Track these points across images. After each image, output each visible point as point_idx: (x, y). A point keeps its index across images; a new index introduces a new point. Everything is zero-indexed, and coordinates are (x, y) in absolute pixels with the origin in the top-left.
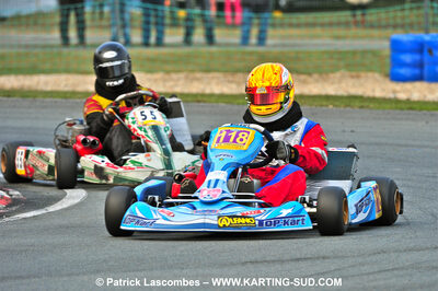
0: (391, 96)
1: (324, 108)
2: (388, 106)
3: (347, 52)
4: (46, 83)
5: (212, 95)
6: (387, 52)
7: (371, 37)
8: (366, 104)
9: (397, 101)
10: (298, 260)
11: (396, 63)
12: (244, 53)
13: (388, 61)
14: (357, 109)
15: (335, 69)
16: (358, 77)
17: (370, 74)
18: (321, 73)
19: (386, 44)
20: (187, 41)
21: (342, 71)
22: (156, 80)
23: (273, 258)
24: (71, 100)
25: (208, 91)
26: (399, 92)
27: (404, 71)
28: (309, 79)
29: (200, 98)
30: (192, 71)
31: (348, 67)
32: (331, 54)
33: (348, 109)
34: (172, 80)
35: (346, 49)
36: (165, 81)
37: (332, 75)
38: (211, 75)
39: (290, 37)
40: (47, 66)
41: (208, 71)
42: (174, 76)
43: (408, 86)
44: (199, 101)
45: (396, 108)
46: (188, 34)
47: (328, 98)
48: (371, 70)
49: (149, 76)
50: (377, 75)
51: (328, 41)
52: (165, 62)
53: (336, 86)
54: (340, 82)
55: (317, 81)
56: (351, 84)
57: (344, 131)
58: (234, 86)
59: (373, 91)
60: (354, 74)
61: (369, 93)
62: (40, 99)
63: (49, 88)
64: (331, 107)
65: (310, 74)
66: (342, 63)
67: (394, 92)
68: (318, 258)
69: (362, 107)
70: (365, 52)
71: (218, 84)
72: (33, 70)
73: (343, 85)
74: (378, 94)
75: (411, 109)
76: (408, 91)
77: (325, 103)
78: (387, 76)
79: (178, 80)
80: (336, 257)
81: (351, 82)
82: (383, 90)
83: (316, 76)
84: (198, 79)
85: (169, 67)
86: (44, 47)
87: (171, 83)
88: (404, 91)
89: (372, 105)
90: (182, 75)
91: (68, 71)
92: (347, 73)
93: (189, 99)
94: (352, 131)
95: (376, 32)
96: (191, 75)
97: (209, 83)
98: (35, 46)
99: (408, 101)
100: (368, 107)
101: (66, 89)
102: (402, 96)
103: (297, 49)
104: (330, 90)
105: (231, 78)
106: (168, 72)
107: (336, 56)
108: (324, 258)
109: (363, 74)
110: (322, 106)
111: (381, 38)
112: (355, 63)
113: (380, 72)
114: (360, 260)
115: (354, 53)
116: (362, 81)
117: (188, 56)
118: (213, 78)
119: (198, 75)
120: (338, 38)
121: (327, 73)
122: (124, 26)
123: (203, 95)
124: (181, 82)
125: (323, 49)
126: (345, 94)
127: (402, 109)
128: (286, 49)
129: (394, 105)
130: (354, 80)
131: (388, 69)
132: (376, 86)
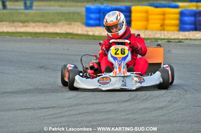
0: (86, 33)
1: (55, 39)
2: (84, 38)
3: (66, 13)
6: (84, 13)
7: (77, 6)
8: (74, 37)
9: (88, 36)
10: (42, 108)
11: (88, 18)
12: (18, 13)
13: (84, 17)
14: (70, 39)
15: (60, 20)
16: (70, 24)
17: (76, 23)
18: (53, 22)
19: (84, 9)
23: (30, 107)
26: (89, 31)
27: (91, 22)
28: (48, 25)
31: (66, 20)
32: (58, 14)
33: (66, 39)
37: (58, 24)
43: (94, 28)
45: (88, 39)
47: (57, 34)
48: (77, 21)
50: (79, 24)
54: (62, 26)
55: (52, 26)
56: (67, 28)
57: (64, 49)
59: (77, 31)
60: (68, 23)
61: (75, 32)
64: (58, 38)
65: (48, 23)
66: (63, 18)
67: (87, 31)
69: (72, 38)
70: (74, 13)
73: (64, 28)
74: (80, 32)
75: (95, 39)
76: (93, 31)
77: (55, 36)
78: (83, 24)
81: (67, 26)
82: (82, 30)
83: (51, 24)
88: (91, 31)
89: (77, 38)
94: (68, 49)
95: (79, 4)
99: (93, 36)
100: (75, 38)
102: (91, 33)
104: (58, 30)
105: (12, 25)
108: (54, 107)
109: (73, 23)
110: (54, 37)
111: (81, 6)
112: (69, 18)
113: (81, 22)
114: (70, 108)
115: (69, 13)
126: (64, 32)
127: (90, 39)
129: (87, 38)
130: (69, 26)
131: (84, 21)
132: (79, 29)
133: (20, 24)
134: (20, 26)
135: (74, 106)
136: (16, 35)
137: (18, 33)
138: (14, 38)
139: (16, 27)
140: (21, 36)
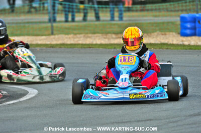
0: (181, 43)
2: (180, 48)
3: (160, 23)
5: (96, 44)
6: (179, 22)
7: (171, 16)
8: (169, 47)
9: (184, 45)
11: (183, 27)
12: (111, 24)
13: (179, 26)
14: (165, 50)
15: (154, 31)
16: (165, 34)
17: (171, 33)
18: (147, 33)
19: (179, 19)
20: (85, 19)
21: (158, 32)
22: (70, 38)
23: (126, 121)
25: (94, 43)
26: (185, 41)
27: (187, 31)
29: (91, 46)
30: (87, 33)
31: (161, 30)
32: (152, 24)
33: (161, 49)
34: (78, 38)
35: (159, 21)
36: (74, 38)
37: (153, 34)
38: (96, 35)
39: (133, 16)
40: (19, 32)
41: (94, 33)
42: (78, 36)
43: (189, 38)
44: (90, 48)
45: (184, 49)
46: (85, 16)
47: (151, 45)
48: (172, 32)
49: (67, 36)
50: (174, 33)
51: (151, 18)
52: (74, 29)
53: (155, 39)
54: (157, 37)
55: (146, 37)
56: (162, 38)
58: (107, 40)
59: (173, 41)
60: (163, 33)
61: (171, 42)
64: (152, 49)
66: (157, 28)
67: (182, 41)
69: (167, 49)
70: (168, 23)
71: (99, 39)
73: (158, 38)
74: (175, 42)
75: (190, 49)
76: (189, 41)
77: (150, 47)
78: (179, 34)
79: (81, 37)
80: (156, 119)
82: (177, 40)
84: (90, 37)
85: (76, 32)
86: (17, 23)
87: (77, 39)
88: (187, 41)
89: (172, 48)
90: (82, 35)
92: (160, 33)
93: (86, 47)
95: (173, 13)
96: (86, 35)
97: (95, 39)
98: (13, 23)
99: (189, 45)
100: (170, 49)
102: (186, 43)
103: (136, 22)
104: (152, 41)
105: (105, 37)
106: (75, 34)
107: (155, 25)
108: (151, 120)
109: (167, 33)
111: (176, 16)
112: (163, 28)
113: (176, 32)
115: (163, 23)
116: (167, 36)
117: (85, 26)
119: (90, 35)
120: (156, 16)
121: (151, 33)
122: (54, 13)
123: (92, 45)
124: (82, 39)
125: (149, 22)
126: (159, 43)
127: (186, 49)
128: (131, 22)
129: (182, 48)
130: (163, 36)
131: (179, 31)
132: (174, 39)
133: (114, 36)
134: (113, 38)
135: (172, 118)
136: (110, 47)
137: (111, 45)
138: (108, 50)
139: (109, 39)
140: (115, 48)
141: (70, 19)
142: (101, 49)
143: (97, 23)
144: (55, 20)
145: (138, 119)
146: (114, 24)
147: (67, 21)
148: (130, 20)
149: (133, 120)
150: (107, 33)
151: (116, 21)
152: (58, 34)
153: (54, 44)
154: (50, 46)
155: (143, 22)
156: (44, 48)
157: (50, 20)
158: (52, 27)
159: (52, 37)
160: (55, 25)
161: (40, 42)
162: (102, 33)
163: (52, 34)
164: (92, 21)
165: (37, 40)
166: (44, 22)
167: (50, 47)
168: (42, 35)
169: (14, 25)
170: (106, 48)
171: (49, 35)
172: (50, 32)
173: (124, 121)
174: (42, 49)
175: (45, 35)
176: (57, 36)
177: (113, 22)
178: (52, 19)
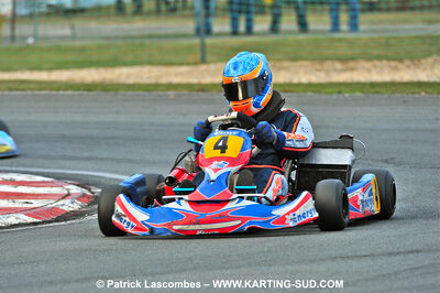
4: (128, 76)
5: (299, 85)
20: (274, 29)
21: (435, 56)
24: (154, 93)
25: (295, 80)
29: (287, 88)
30: (279, 60)
35: (437, 34)
38: (298, 64)
39: (381, 22)
40: (129, 58)
41: (295, 59)
46: (275, 22)
53: (428, 72)
58: (322, 74)
62: (121, 92)
63: (131, 81)
68: (412, 252)
71: (305, 73)
72: (115, 63)
84: (285, 68)
86: (125, 38)
91: (151, 63)
92: (439, 59)
96: (278, 65)
97: (296, 73)
98: (117, 38)
101: (149, 81)
103: (388, 35)
107: (428, 41)
117: (275, 44)
118: (300, 67)
119: (286, 64)
120: (430, 22)
121: (419, 59)
122: (208, 15)
123: (290, 85)
128: (375, 35)
141: (242, 27)
142: (310, 94)
143: (302, 37)
144: (208, 32)
145: (391, 249)
146: (340, 40)
147: (235, 33)
148: (373, 31)
149: (379, 251)
150: (323, 59)
151: (344, 32)
152: (215, 62)
153: (207, 85)
154: (197, 87)
155: (402, 34)
156: (186, 92)
157: (198, 32)
158: (203, 46)
159: (203, 67)
160: (209, 41)
161: (175, 80)
162: (312, 60)
163: (204, 61)
164: (290, 32)
165: (169, 75)
166: (185, 36)
167: (198, 90)
168: (181, 64)
169: (120, 42)
170: (319, 92)
171: (195, 64)
172: (198, 57)
173: (358, 254)
174: (180, 96)
175: (188, 64)
176: (212, 67)
177: (337, 35)
178: (203, 28)
